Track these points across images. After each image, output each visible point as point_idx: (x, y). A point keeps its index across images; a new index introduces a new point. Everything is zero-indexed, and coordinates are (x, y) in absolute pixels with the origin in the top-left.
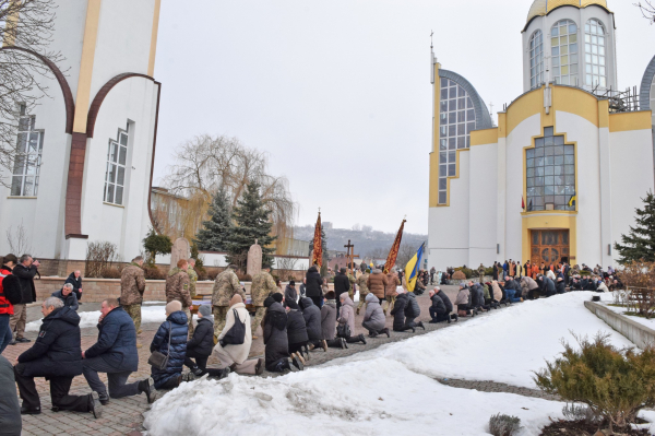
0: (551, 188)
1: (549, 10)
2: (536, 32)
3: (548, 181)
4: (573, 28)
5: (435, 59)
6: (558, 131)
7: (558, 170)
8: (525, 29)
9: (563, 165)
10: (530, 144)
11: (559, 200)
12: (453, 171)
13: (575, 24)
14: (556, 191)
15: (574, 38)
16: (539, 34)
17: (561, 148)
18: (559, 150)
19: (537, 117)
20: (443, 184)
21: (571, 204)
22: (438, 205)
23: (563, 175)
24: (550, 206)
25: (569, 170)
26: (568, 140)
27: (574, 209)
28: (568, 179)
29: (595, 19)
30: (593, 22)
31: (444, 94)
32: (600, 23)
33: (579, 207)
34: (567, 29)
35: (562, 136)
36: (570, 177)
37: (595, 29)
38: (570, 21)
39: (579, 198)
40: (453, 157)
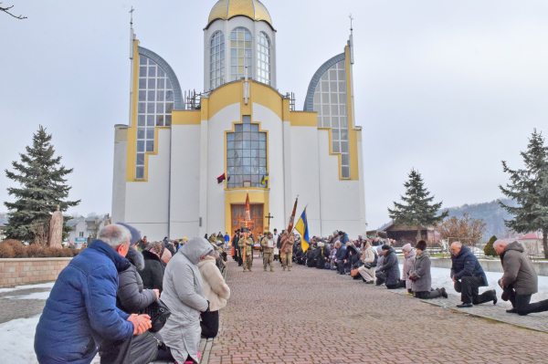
0: (248, 169)
1: (229, 16)
2: (217, 33)
3: (246, 162)
4: (248, 36)
5: (134, 35)
6: (254, 120)
7: (254, 153)
8: (207, 28)
9: (258, 149)
10: (231, 128)
11: (255, 179)
12: (151, 148)
13: (250, 33)
14: (253, 171)
15: (250, 44)
16: (219, 35)
17: (256, 134)
18: (255, 136)
19: (238, 105)
20: (141, 159)
21: (264, 182)
22: (135, 180)
23: (258, 158)
24: (247, 184)
25: (262, 154)
26: (262, 128)
27: (266, 187)
28: (262, 161)
29: (264, 33)
30: (262, 35)
31: (143, 72)
32: (267, 37)
33: (270, 185)
34: (244, 36)
35: (258, 124)
36: (263, 160)
37: (264, 41)
38: (246, 30)
39: (270, 178)
40: (151, 134)
